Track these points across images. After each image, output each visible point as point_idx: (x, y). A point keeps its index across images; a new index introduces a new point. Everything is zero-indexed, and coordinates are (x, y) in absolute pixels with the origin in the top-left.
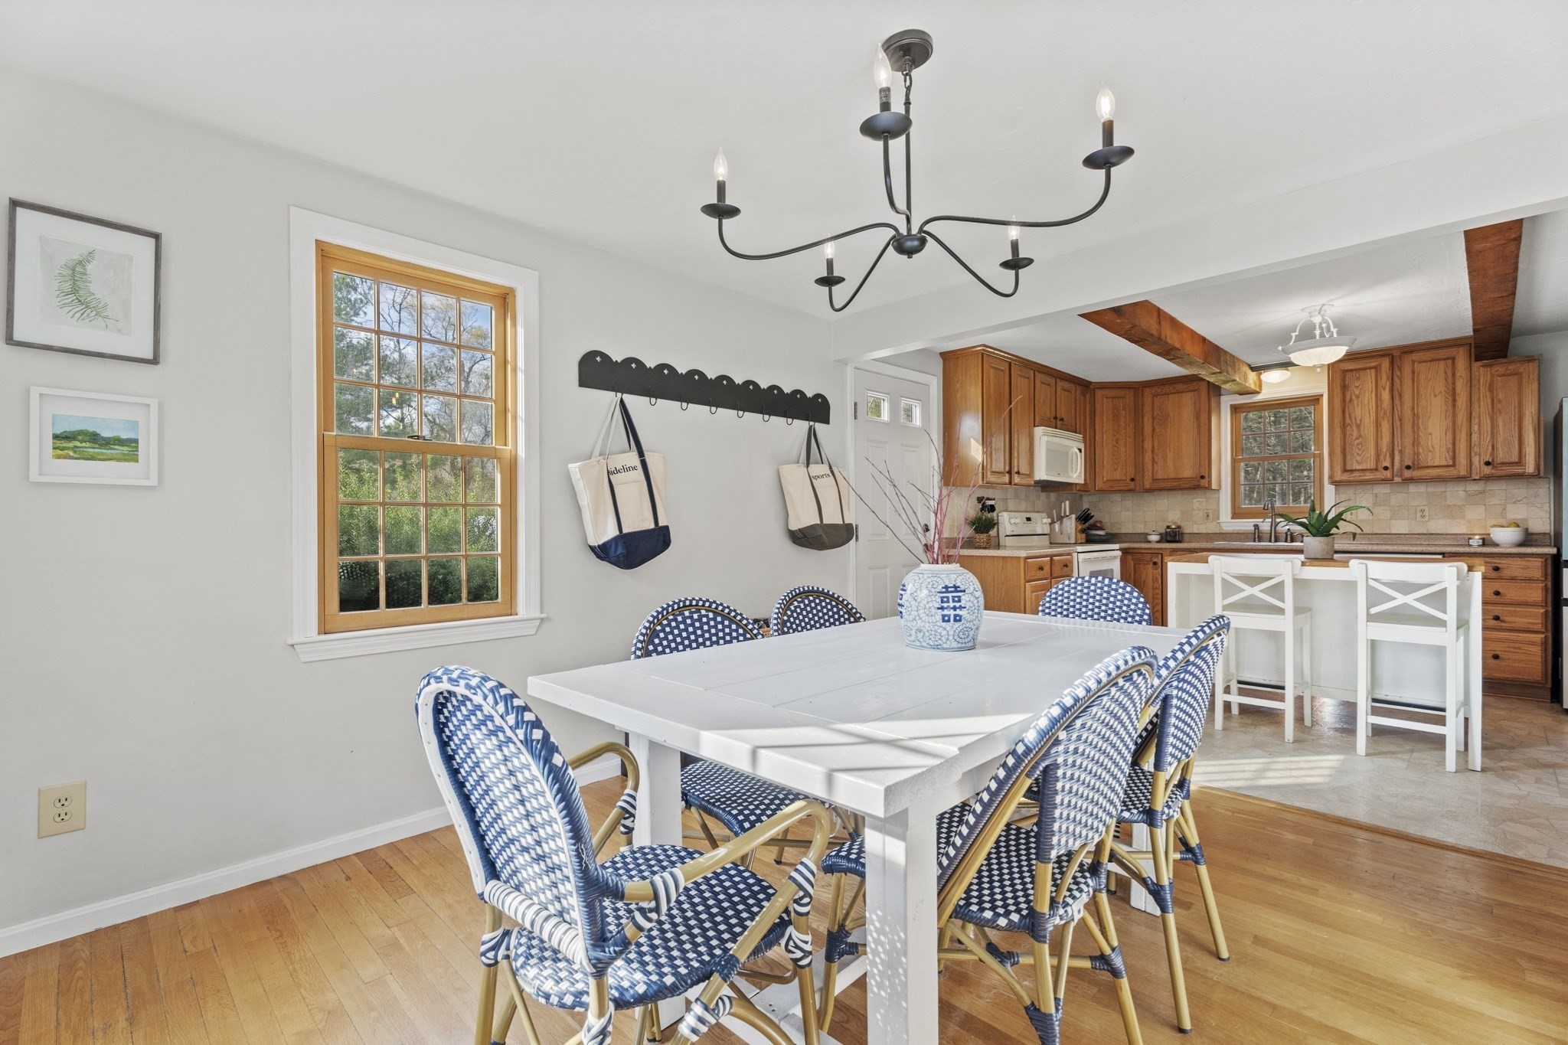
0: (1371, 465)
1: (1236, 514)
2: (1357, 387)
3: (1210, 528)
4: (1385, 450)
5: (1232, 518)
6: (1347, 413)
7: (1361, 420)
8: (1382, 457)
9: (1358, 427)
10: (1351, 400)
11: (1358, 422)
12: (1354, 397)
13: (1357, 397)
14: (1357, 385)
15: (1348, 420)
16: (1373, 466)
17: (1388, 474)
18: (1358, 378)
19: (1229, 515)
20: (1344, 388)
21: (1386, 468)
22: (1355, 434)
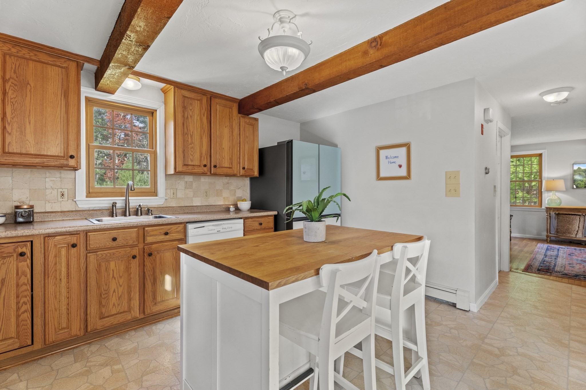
0: (197, 163)
1: (90, 194)
2: (191, 110)
3: (68, 206)
4: (204, 155)
5: (87, 197)
6: (185, 125)
7: (192, 132)
8: (202, 158)
9: (191, 136)
10: (188, 117)
11: (191, 133)
12: (189, 116)
13: (191, 117)
14: (191, 108)
15: (186, 130)
16: (198, 164)
17: (205, 169)
18: (191, 104)
19: (85, 194)
20: (184, 108)
21: (205, 166)
22: (190, 140)
